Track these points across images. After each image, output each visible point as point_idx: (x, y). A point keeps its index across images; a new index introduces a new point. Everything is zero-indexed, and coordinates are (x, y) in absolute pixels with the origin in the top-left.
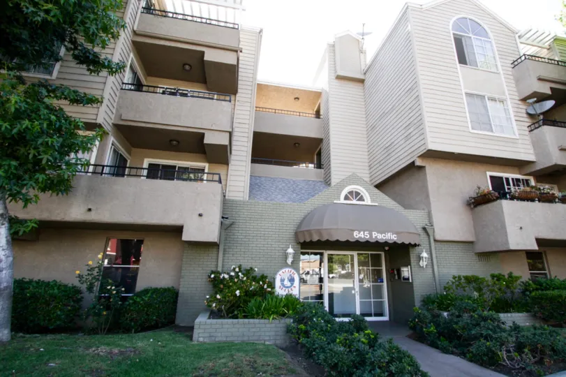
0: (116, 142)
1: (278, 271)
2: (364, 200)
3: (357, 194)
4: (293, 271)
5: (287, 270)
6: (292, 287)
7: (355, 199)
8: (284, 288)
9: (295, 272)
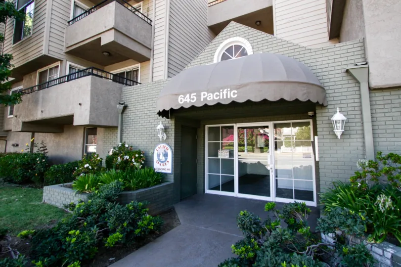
0: (73, 64)
1: (156, 147)
2: (246, 54)
3: (238, 47)
4: (167, 146)
5: (162, 145)
6: (166, 162)
7: (235, 56)
8: (160, 163)
9: (168, 148)
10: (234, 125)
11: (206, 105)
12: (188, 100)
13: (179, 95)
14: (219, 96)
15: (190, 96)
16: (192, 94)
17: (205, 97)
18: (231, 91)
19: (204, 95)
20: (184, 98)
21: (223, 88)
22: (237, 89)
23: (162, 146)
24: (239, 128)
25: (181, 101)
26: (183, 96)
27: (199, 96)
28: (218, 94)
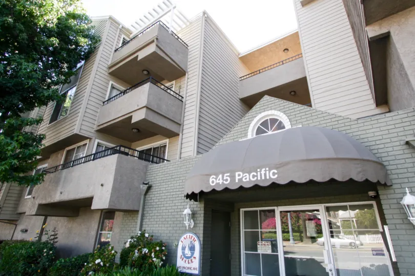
1: (181, 237)
2: (284, 127)
3: (274, 121)
5: (188, 235)
6: (192, 258)
7: (271, 130)
8: (185, 259)
9: (196, 239)
10: (275, 208)
11: (241, 187)
12: (221, 182)
13: (211, 175)
14: (257, 176)
15: (223, 177)
16: (225, 175)
17: (241, 177)
18: (270, 171)
19: (239, 175)
20: (216, 179)
21: (261, 168)
22: (276, 168)
23: (188, 237)
24: (281, 212)
25: (213, 182)
26: (215, 177)
27: (233, 177)
28: (255, 174)
